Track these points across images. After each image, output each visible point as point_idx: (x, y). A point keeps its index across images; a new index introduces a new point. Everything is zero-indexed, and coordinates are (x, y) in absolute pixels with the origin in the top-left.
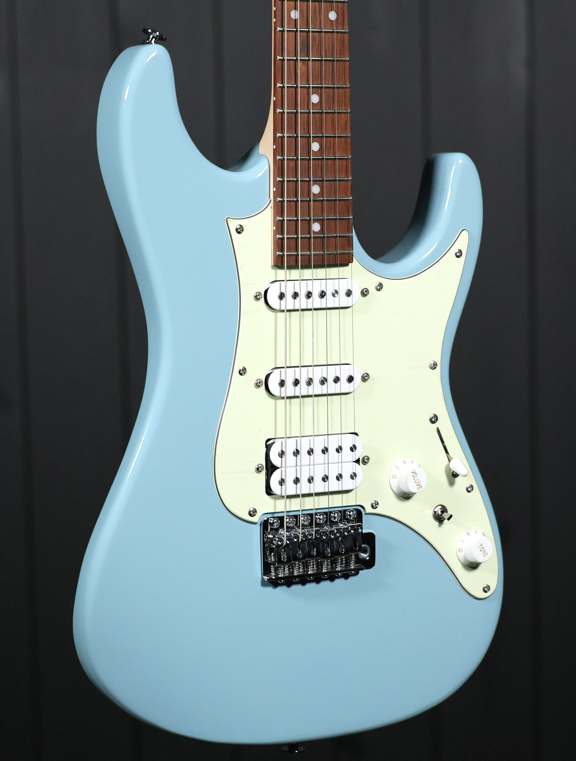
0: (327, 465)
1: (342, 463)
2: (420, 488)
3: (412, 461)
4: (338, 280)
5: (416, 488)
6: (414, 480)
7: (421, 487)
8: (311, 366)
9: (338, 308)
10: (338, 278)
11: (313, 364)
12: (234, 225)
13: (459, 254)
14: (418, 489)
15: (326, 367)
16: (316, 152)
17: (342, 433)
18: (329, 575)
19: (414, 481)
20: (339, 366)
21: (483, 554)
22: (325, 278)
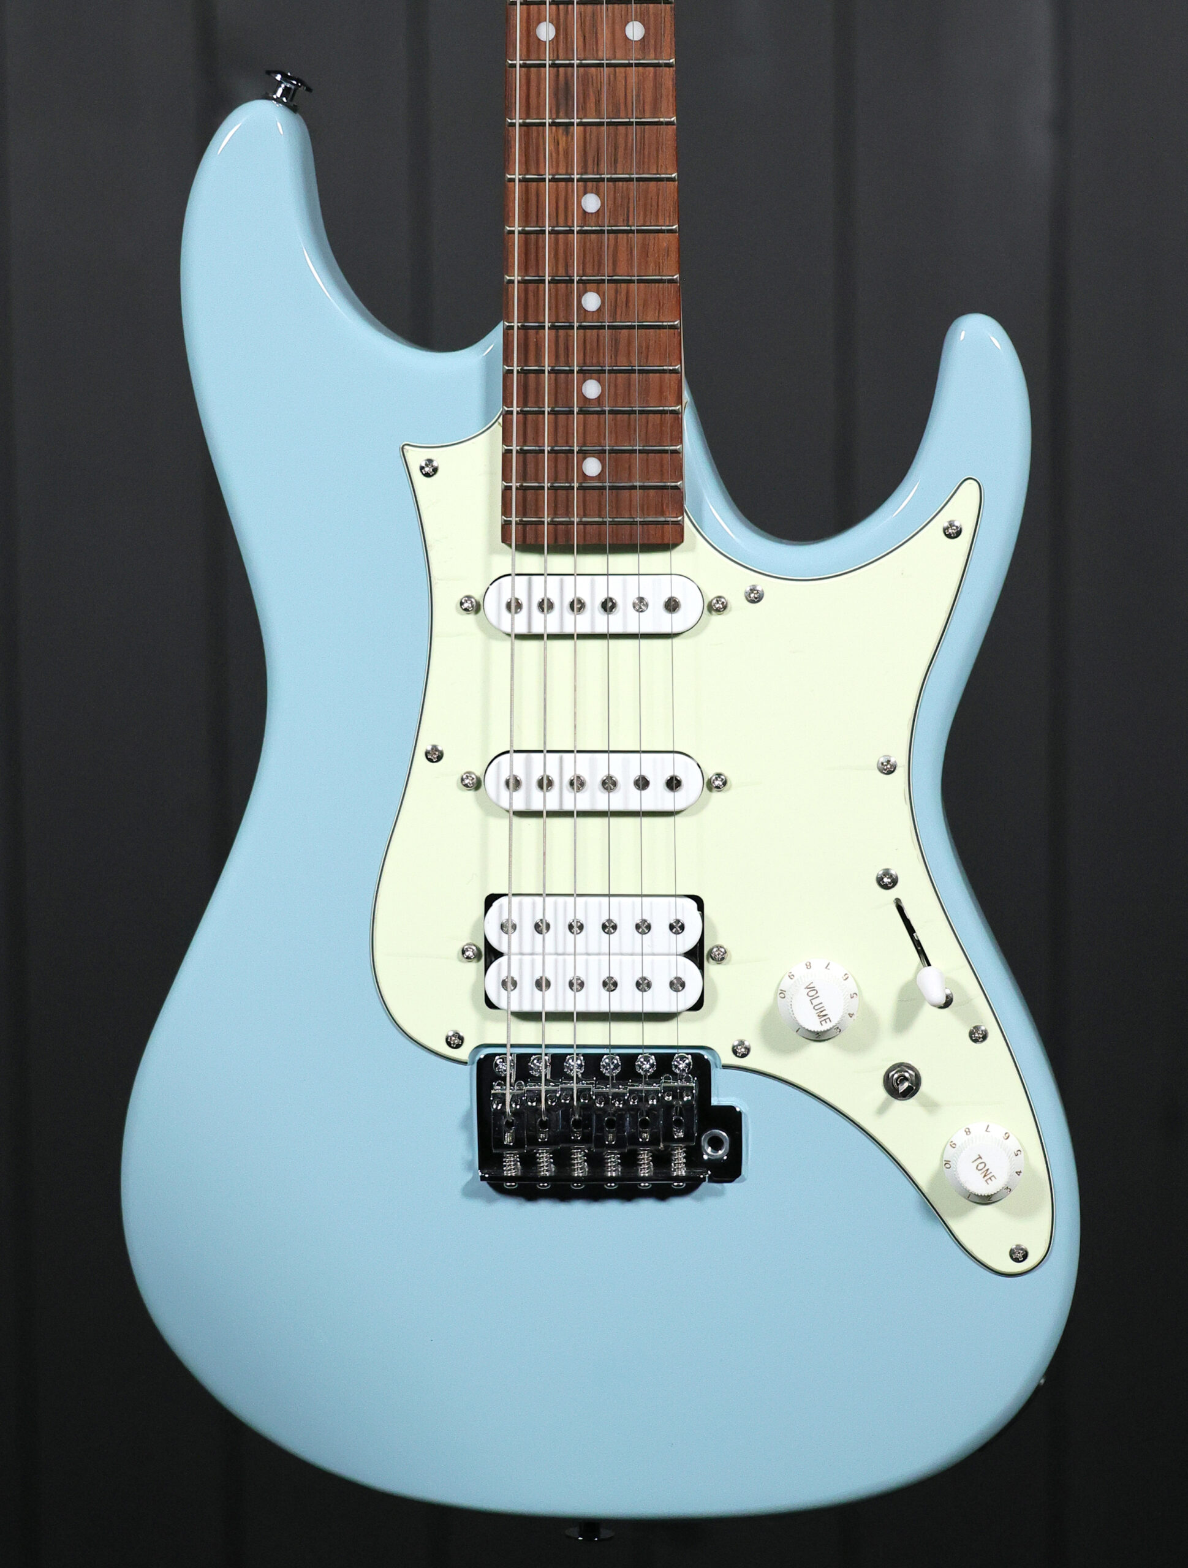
0: (608, 956)
1: (644, 956)
2: (826, 1022)
3: (828, 965)
4: (637, 576)
5: (818, 1020)
6: (812, 1004)
7: (828, 1020)
8: (572, 752)
9: (638, 635)
10: (637, 573)
11: (575, 747)
12: (416, 458)
13: (952, 533)
14: (822, 1024)
15: (606, 755)
16: (593, 312)
17: (643, 894)
18: (619, 1184)
19: (812, 1006)
20: (638, 755)
21: (985, 1176)
22: (606, 573)
